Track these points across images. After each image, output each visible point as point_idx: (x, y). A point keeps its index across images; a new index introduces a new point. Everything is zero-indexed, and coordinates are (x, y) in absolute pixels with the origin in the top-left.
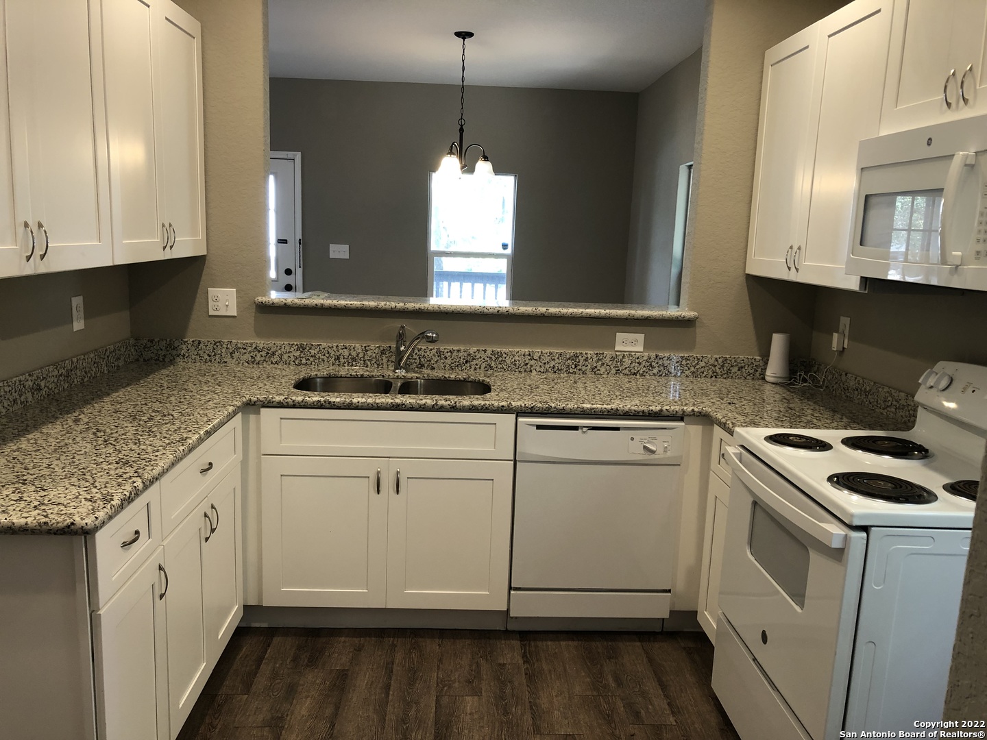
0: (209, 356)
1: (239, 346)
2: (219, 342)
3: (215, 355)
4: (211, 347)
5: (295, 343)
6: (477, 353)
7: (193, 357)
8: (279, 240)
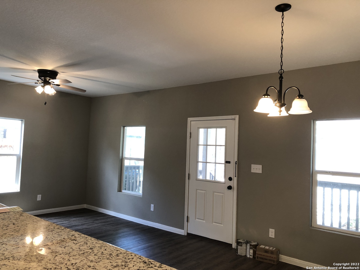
8: (226, 161)
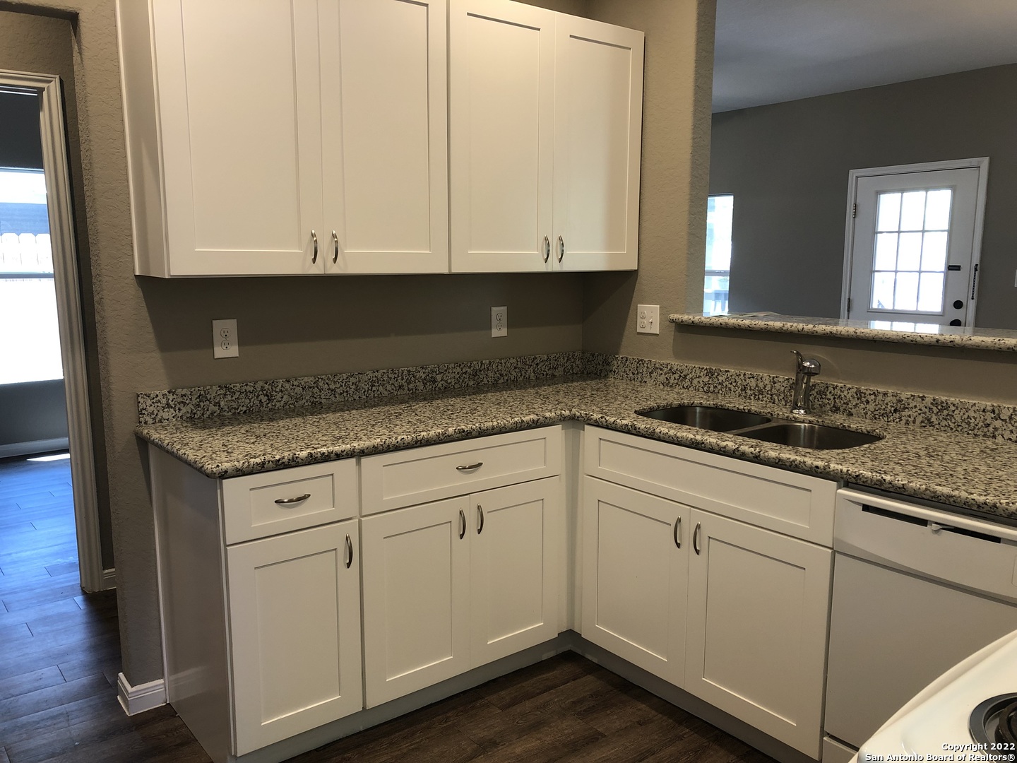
0: (634, 374)
1: (657, 366)
2: (642, 360)
3: (637, 374)
4: (635, 365)
5: (705, 367)
6: (910, 400)
7: (622, 374)
8: (950, 266)
